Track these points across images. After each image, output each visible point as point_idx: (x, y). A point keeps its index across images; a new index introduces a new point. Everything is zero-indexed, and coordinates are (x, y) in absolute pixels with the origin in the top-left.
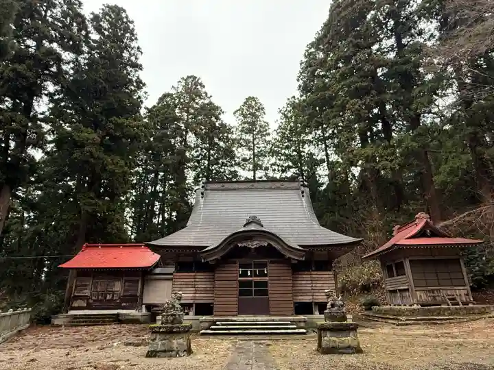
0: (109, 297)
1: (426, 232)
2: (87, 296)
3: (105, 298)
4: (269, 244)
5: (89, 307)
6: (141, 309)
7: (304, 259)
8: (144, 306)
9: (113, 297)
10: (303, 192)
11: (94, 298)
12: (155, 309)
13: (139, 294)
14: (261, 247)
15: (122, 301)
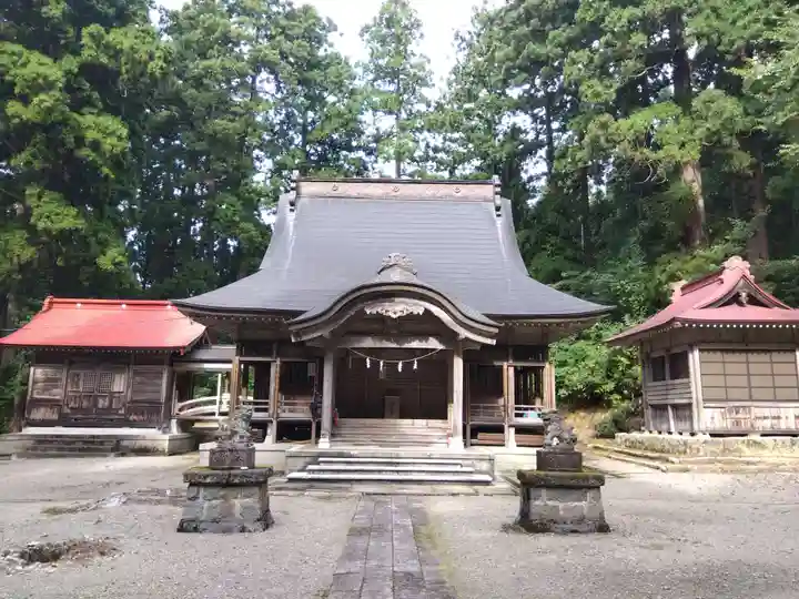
0: (102, 403)
1: (738, 295)
2: (58, 401)
3: (96, 405)
4: (427, 311)
5: (64, 421)
6: (169, 427)
7: (494, 342)
8: (174, 422)
9: (111, 402)
10: (498, 209)
11: (72, 404)
12: (197, 425)
13: (163, 400)
14: (411, 317)
15: (129, 411)
